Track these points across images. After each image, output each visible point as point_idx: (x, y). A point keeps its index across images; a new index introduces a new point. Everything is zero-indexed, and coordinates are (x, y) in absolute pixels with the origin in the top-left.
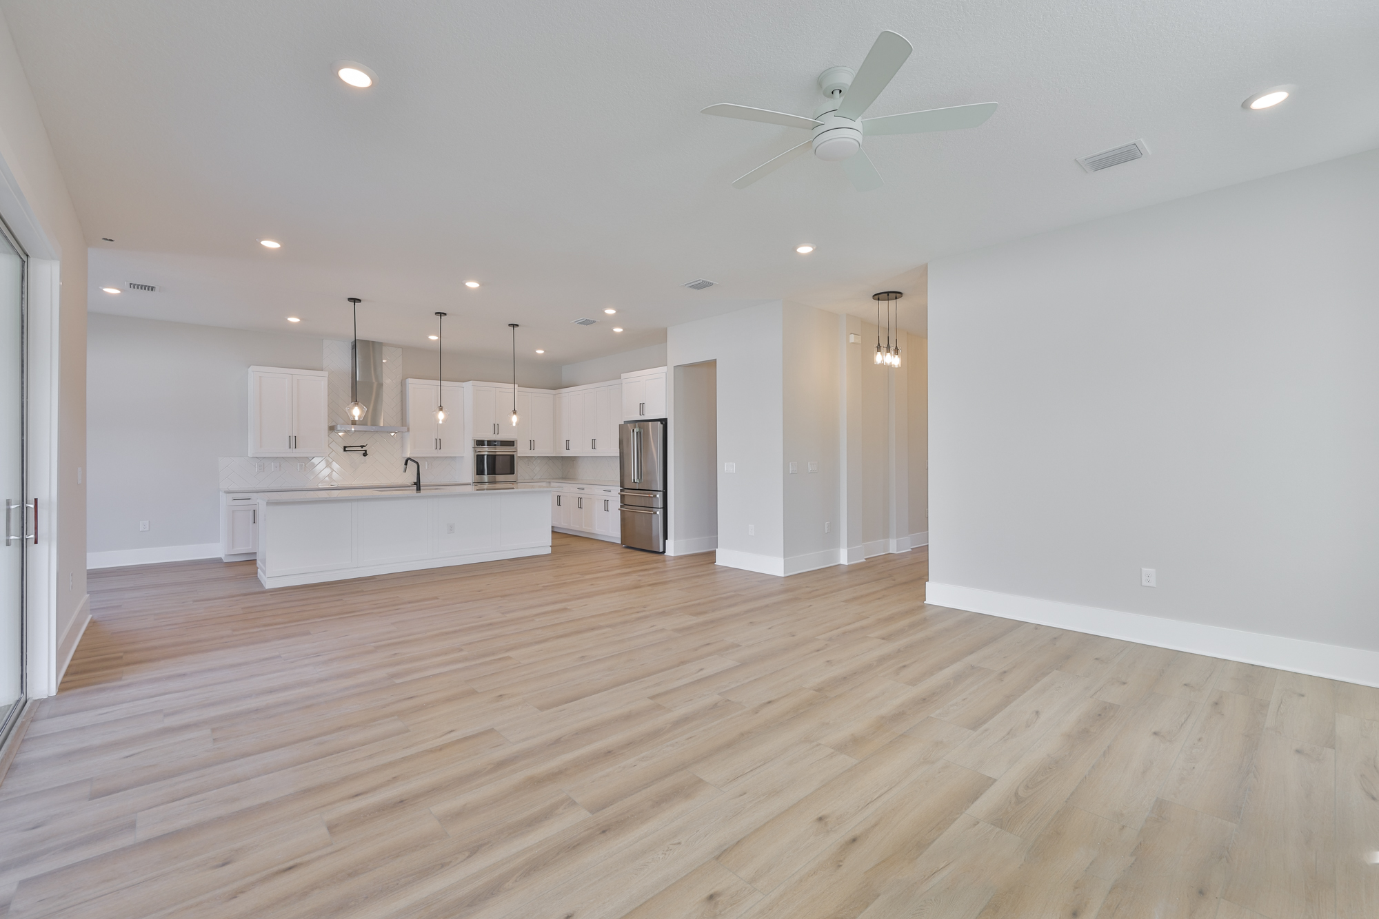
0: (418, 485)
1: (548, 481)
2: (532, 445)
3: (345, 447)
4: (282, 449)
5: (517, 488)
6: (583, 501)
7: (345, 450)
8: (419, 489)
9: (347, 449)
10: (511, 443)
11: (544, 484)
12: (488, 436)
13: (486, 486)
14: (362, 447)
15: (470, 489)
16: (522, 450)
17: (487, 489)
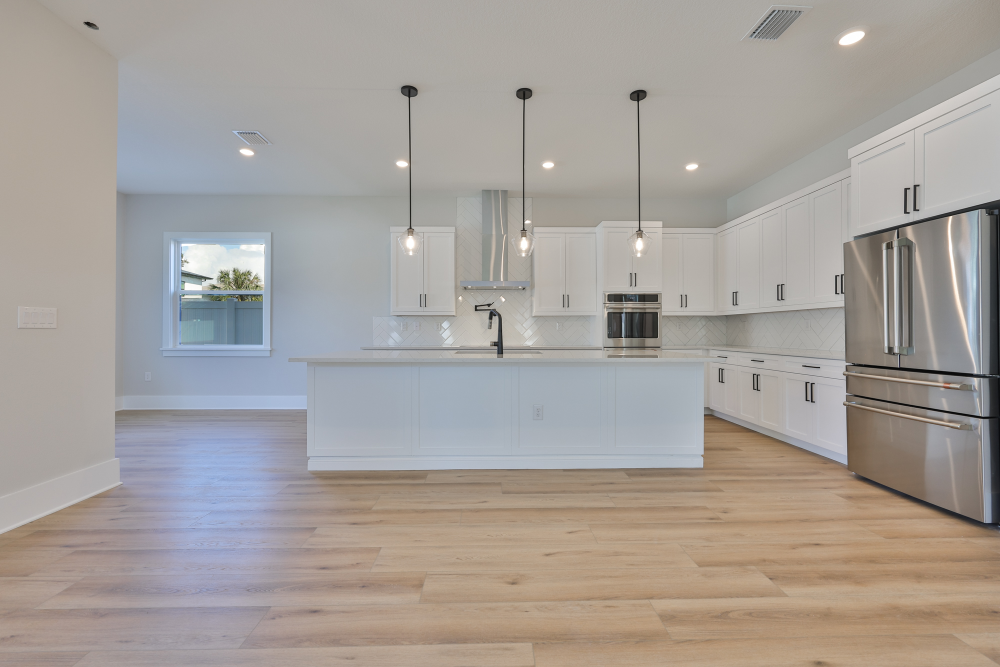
0: (499, 346)
1: (705, 347)
2: (684, 301)
3: (476, 306)
4: (414, 308)
5: (661, 357)
6: (761, 379)
7: (476, 310)
8: (500, 352)
9: (478, 308)
10: (654, 298)
11: (700, 352)
12: (624, 288)
13: (624, 352)
14: (489, 305)
15: (600, 355)
16: (668, 307)
17: (626, 356)
